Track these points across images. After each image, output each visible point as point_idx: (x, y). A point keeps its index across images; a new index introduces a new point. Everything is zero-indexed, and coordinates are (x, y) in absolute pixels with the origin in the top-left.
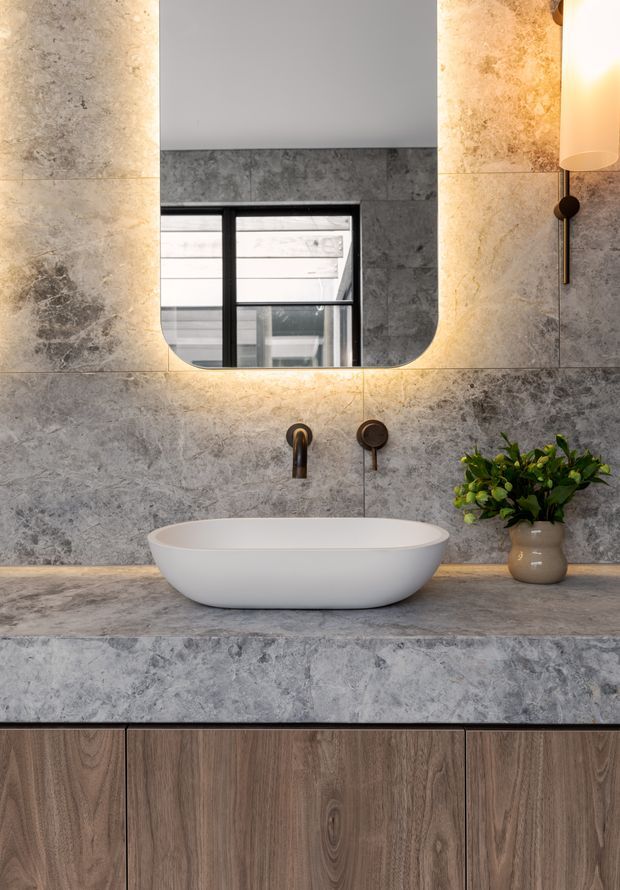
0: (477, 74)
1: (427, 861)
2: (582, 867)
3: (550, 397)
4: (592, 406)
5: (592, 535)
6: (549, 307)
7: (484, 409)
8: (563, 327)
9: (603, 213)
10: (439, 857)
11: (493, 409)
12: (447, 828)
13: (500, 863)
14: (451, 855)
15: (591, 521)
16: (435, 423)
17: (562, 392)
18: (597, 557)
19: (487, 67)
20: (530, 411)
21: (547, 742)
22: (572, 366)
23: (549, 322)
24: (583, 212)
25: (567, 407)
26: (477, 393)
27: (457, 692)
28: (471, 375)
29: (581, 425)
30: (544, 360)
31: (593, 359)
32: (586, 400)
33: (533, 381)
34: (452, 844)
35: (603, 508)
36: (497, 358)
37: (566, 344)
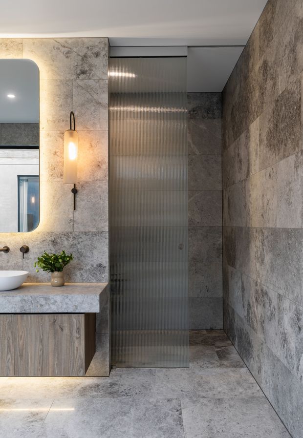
0: (52, 155)
1: (6, 342)
2: (38, 343)
3: (71, 239)
4: (82, 242)
5: (82, 275)
6: (71, 216)
7: (54, 243)
8: (74, 221)
9: (84, 192)
10: (8, 341)
11: (56, 242)
12: (10, 335)
13: (21, 342)
14: (11, 340)
15: (81, 272)
16: (41, 246)
17: (74, 238)
18: (83, 281)
19: (55, 154)
20: (66, 243)
21: (31, 317)
22: (76, 231)
23: (71, 220)
24: (80, 192)
25: (75, 242)
26: (52, 238)
27: (11, 306)
28: (50, 234)
29: (79, 246)
30: (69, 230)
31: (82, 230)
32: (80, 240)
33: (67, 235)
34: (11, 338)
35: (84, 268)
36: (58, 230)
37: (75, 225)
